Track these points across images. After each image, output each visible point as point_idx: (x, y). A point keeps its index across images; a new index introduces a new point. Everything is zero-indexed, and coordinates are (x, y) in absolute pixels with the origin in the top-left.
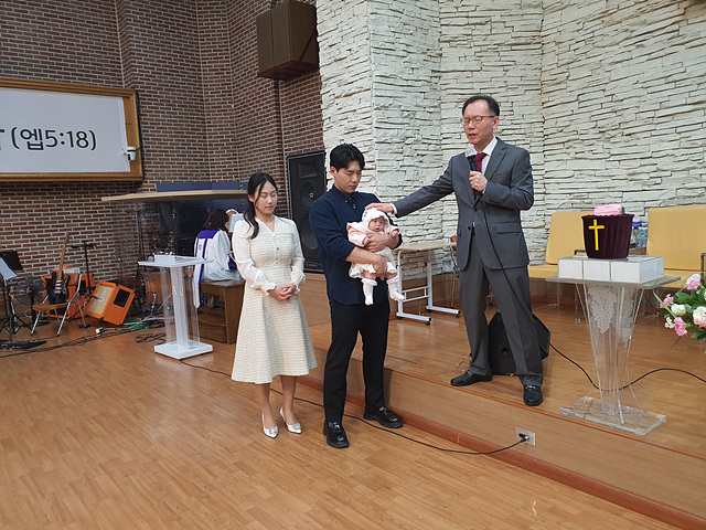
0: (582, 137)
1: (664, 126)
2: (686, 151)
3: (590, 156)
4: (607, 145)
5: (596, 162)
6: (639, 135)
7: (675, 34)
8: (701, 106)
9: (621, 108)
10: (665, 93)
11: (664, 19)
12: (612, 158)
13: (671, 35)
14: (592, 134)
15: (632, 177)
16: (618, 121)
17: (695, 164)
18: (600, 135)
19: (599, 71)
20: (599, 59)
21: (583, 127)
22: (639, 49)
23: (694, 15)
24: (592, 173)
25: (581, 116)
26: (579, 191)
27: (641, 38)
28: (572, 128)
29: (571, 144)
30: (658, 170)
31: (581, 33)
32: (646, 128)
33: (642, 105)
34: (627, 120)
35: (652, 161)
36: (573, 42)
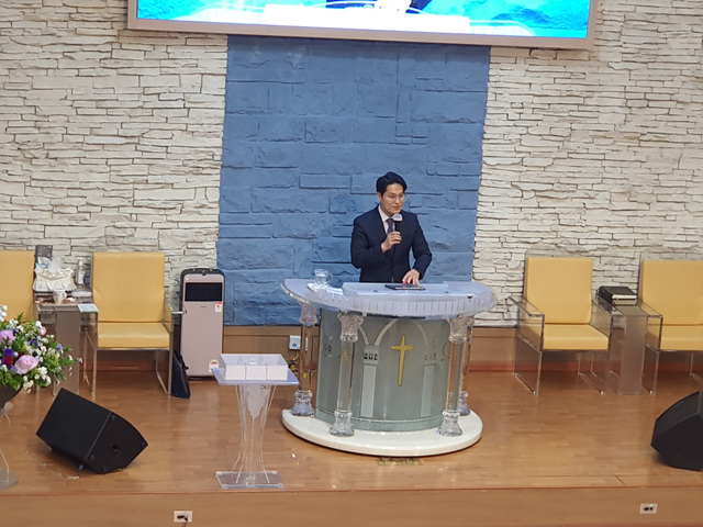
1: (95, 155)
2: (116, 186)
3: (5, 177)
4: (27, 166)
5: (12, 186)
6: (67, 161)
7: (108, 55)
8: (134, 141)
9: (46, 125)
10: (96, 119)
11: (97, 35)
12: (33, 183)
13: (104, 55)
14: (9, 150)
15: (58, 209)
16: (42, 138)
17: (126, 202)
18: (18, 153)
19: (18, 73)
20: (18, 57)
22: (66, 60)
23: (127, 40)
24: (8, 199)
27: (70, 48)
30: (87, 204)
32: (74, 153)
33: (70, 126)
34: (55, 140)
35: (81, 193)
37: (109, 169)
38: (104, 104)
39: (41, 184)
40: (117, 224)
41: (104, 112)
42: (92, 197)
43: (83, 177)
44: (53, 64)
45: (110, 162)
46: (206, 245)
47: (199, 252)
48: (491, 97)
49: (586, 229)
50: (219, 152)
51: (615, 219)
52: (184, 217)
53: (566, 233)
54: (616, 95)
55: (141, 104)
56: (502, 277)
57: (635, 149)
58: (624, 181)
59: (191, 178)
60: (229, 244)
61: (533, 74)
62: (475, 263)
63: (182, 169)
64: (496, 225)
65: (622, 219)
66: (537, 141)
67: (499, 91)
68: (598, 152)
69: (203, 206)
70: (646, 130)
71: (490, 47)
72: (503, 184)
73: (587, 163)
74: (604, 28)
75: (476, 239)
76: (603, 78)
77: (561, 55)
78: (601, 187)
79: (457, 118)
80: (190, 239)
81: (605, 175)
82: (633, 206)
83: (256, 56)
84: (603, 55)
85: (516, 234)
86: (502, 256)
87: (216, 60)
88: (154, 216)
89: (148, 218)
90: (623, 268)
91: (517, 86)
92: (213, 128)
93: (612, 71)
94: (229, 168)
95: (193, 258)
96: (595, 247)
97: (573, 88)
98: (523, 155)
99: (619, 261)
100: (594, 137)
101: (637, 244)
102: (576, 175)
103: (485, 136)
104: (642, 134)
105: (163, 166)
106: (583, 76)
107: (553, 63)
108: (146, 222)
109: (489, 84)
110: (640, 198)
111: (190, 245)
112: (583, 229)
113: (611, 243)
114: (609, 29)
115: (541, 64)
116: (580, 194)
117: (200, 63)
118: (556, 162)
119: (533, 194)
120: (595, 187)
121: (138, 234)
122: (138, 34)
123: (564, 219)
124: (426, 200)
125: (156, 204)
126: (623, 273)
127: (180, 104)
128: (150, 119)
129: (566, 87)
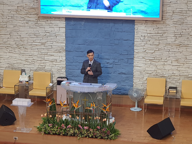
0: (11, 46)
1: (35, 47)
2: (40, 55)
3: (14, 52)
4: (19, 50)
5: (16, 55)
6: (28, 49)
7: (36, 23)
8: (43, 44)
9: (23, 40)
10: (34, 38)
11: (33, 18)
12: (21, 54)
14: (15, 46)
15: (27, 61)
16: (22, 43)
17: (42, 59)
18: (17, 47)
19: (16, 27)
20: (16, 23)
21: (12, 43)
22: (27, 24)
23: (41, 19)
24: (15, 58)
25: (11, 40)
26: (11, 63)
27: (28, 21)
28: (8, 43)
29: (8, 47)
30: (33, 59)
31: (10, 14)
32: (30, 47)
33: (29, 40)
34: (25, 43)
35: (32, 57)
36: (7, 16)
37: (38, 51)
38: (35, 35)
39: (22, 54)
40: (41, 65)
41: (36, 37)
42: (34, 58)
43: (32, 53)
44: (24, 25)
45: (38, 49)
46: (63, 71)
47: (61, 72)
48: (136, 34)
49: (165, 70)
50: (65, 47)
51: (173, 68)
52: (57, 63)
53: (159, 71)
54: (172, 33)
55: (45, 35)
56: (142, 82)
57: (178, 49)
58: (176, 57)
59: (58, 54)
60: (68, 71)
61: (147, 27)
62: (134, 78)
63: (55, 51)
64: (139, 68)
65: (176, 68)
66: (149, 46)
67: (138, 32)
68: (167, 49)
69: (61, 61)
70: (182, 43)
71: (135, 20)
72: (140, 57)
73: (165, 52)
74: (167, 15)
75: (134, 72)
76: (168, 28)
77: (155, 22)
78: (169, 59)
79: (127, 39)
80: (58, 69)
81: (170, 56)
82: (179, 64)
83: (72, 23)
84: (167, 22)
85: (145, 71)
86: (141, 77)
87: (63, 24)
88: (51, 63)
90: (176, 82)
91: (143, 31)
92: (63, 41)
93: (170, 27)
94: (67, 51)
95: (60, 74)
96: (168, 75)
97: (159, 31)
98: (146, 49)
99: (175, 80)
100: (166, 45)
101: (181, 75)
102: (161, 55)
103: (134, 44)
104: (180, 44)
105: (51, 50)
106: (162, 28)
107: (153, 24)
108: (48, 64)
109: (135, 30)
110: (181, 62)
111: (59, 71)
112: (164, 70)
113: (173, 75)
114: (169, 15)
115: (149, 25)
116: (163, 60)
117: (59, 25)
118: (155, 51)
119: (149, 60)
120: (167, 59)
121: (46, 68)
122: (43, 17)
123: (159, 67)
124: (119, 61)
125: (50, 60)
126: (177, 83)
127: (54, 35)
128: (47, 39)
129: (157, 31)
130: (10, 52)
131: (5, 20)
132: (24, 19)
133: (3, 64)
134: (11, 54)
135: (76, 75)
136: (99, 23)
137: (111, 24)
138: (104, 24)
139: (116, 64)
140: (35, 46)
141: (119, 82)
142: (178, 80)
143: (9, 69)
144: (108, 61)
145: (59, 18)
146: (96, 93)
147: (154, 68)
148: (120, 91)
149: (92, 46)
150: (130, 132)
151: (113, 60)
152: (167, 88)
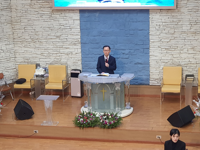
0: (26, 40)
1: (50, 41)
2: (55, 49)
3: (29, 46)
4: (34, 44)
5: (31, 49)
6: (43, 42)
7: (51, 16)
8: (58, 37)
9: (38, 34)
10: (49, 32)
11: (47, 11)
12: (36, 48)
13: (50, 16)
14: (30, 40)
15: (42, 54)
16: (37, 37)
17: (58, 52)
18: (32, 41)
19: (30, 21)
20: (30, 17)
21: (27, 37)
22: (41, 18)
23: (55, 12)
24: (30, 52)
25: (26, 34)
26: (27, 57)
27: (42, 15)
28: (23, 37)
29: (23, 42)
30: (49, 53)
31: (24, 8)
32: (45, 41)
33: (43, 34)
34: (40, 37)
35: (47, 50)
36: (21, 10)
37: (53, 44)
38: (50, 28)
39: (38, 48)
40: (57, 58)
41: (51, 30)
42: (50, 51)
43: (47, 46)
44: (38, 19)
45: (53, 42)
46: (79, 63)
47: (77, 65)
48: (150, 23)
50: (80, 39)
51: (190, 56)
52: (72, 56)
53: (175, 60)
54: (187, 21)
55: (59, 28)
56: (158, 72)
57: (194, 36)
58: (191, 45)
59: (74, 46)
60: (84, 63)
61: (162, 16)
62: (150, 68)
63: (71, 44)
64: (155, 58)
65: (192, 56)
66: (165, 35)
67: (153, 21)
68: (183, 37)
69: (77, 53)
70: (197, 31)
71: (149, 9)
72: (156, 47)
73: (180, 40)
74: (182, 3)
75: (150, 62)
76: (183, 16)
77: (169, 11)
78: (185, 47)
79: (142, 29)
80: (74, 61)
81: (186, 44)
82: (195, 52)
83: (86, 15)
84: (182, 10)
85: (161, 60)
86: (158, 66)
87: (77, 16)
88: (66, 56)
89: (64, 56)
90: (193, 69)
91: (158, 20)
92: (78, 33)
93: (185, 15)
94: (83, 43)
95: (76, 66)
96: (184, 64)
97: (174, 20)
98: (161, 39)
99: (192, 68)
100: (181, 33)
101: (197, 63)
102: (177, 44)
103: (150, 34)
105: (66, 43)
106: (177, 16)
107: (168, 13)
108: (64, 57)
109: (150, 20)
110: (197, 50)
111: (75, 63)
112: (180, 59)
113: (189, 63)
114: (183, 3)
115: (164, 14)
116: (179, 49)
117: (73, 17)
118: (171, 40)
119: (165, 49)
120: (183, 47)
121: (62, 60)
122: (57, 10)
123: (175, 56)
124: (135, 51)
125: (65, 53)
126: (194, 71)
127: (69, 28)
128: (62, 32)
129: (172, 20)
130: (25, 47)
131: (19, 15)
132: (37, 13)
133: (19, 58)
134: (26, 49)
135: (93, 67)
136: (114, 14)
137: (126, 15)
138: (118, 15)
139: (132, 54)
140: (50, 39)
141: (135, 72)
142: (195, 68)
143: (24, 63)
144: (123, 52)
145: (73, 10)
146: (114, 84)
147: (170, 57)
148: (137, 81)
149: (107, 37)
150: (149, 122)
151: (129, 51)
152: (183, 76)
